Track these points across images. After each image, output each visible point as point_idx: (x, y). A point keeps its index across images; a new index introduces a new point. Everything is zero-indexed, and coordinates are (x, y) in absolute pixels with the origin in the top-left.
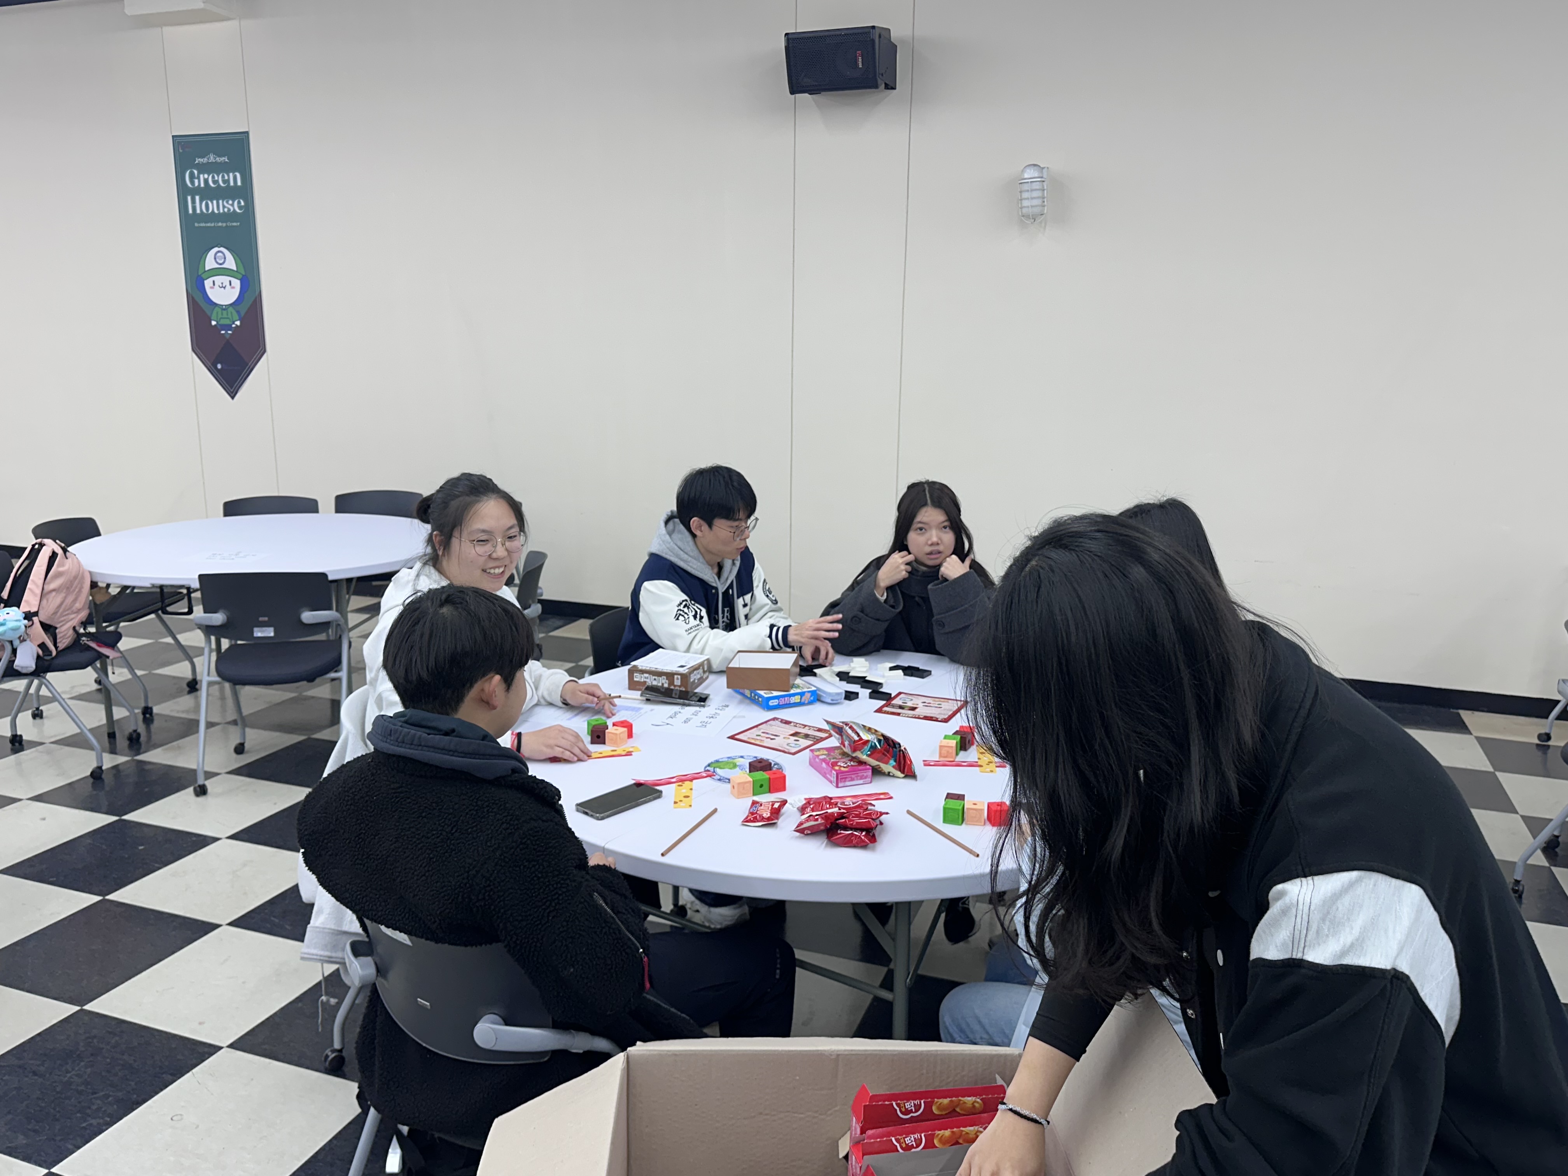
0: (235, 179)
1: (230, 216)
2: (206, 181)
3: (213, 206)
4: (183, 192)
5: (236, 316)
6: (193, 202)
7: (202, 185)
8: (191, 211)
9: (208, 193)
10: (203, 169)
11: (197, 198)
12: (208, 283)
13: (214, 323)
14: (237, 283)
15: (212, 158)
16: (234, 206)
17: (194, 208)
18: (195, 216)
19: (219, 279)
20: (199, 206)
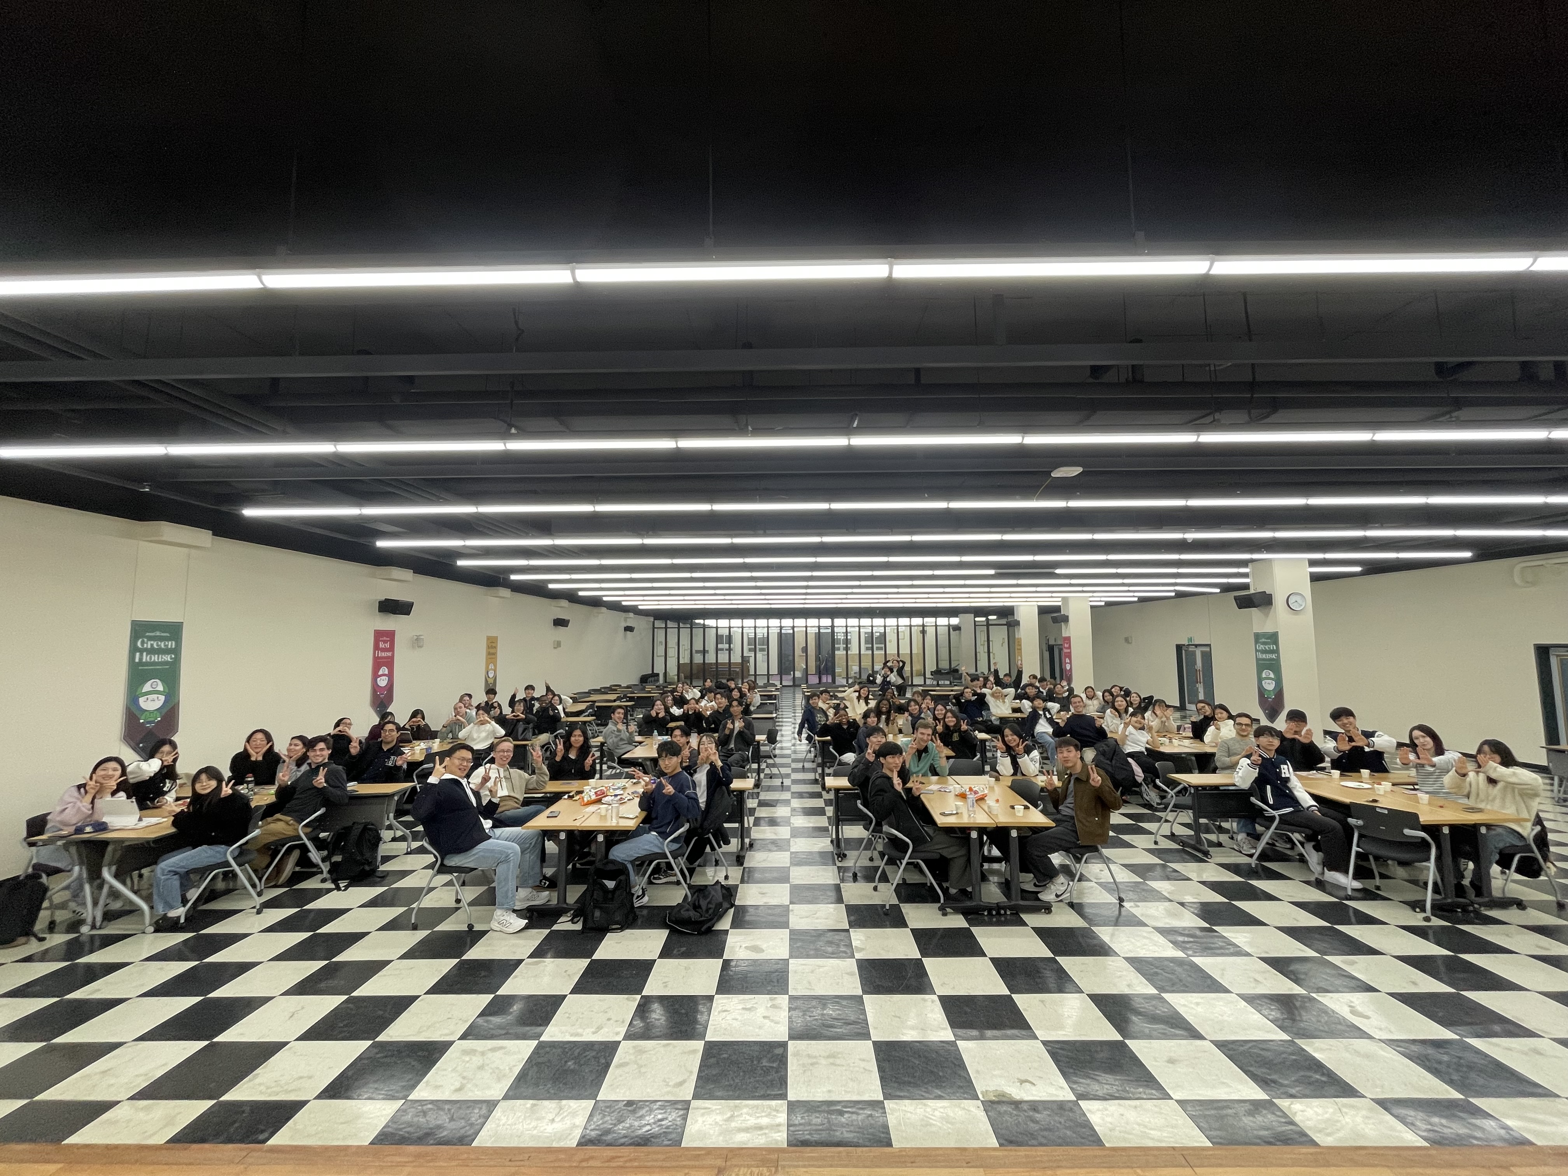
0: (171, 644)
1: (166, 663)
2: (152, 645)
3: (155, 658)
4: (133, 649)
5: (158, 714)
6: (141, 655)
7: (149, 647)
8: (137, 660)
9: (152, 651)
10: (150, 638)
11: (145, 654)
12: (141, 700)
13: (141, 721)
14: (162, 698)
15: (158, 634)
16: (168, 658)
17: (141, 659)
18: (141, 663)
19: (150, 697)
20: (146, 658)
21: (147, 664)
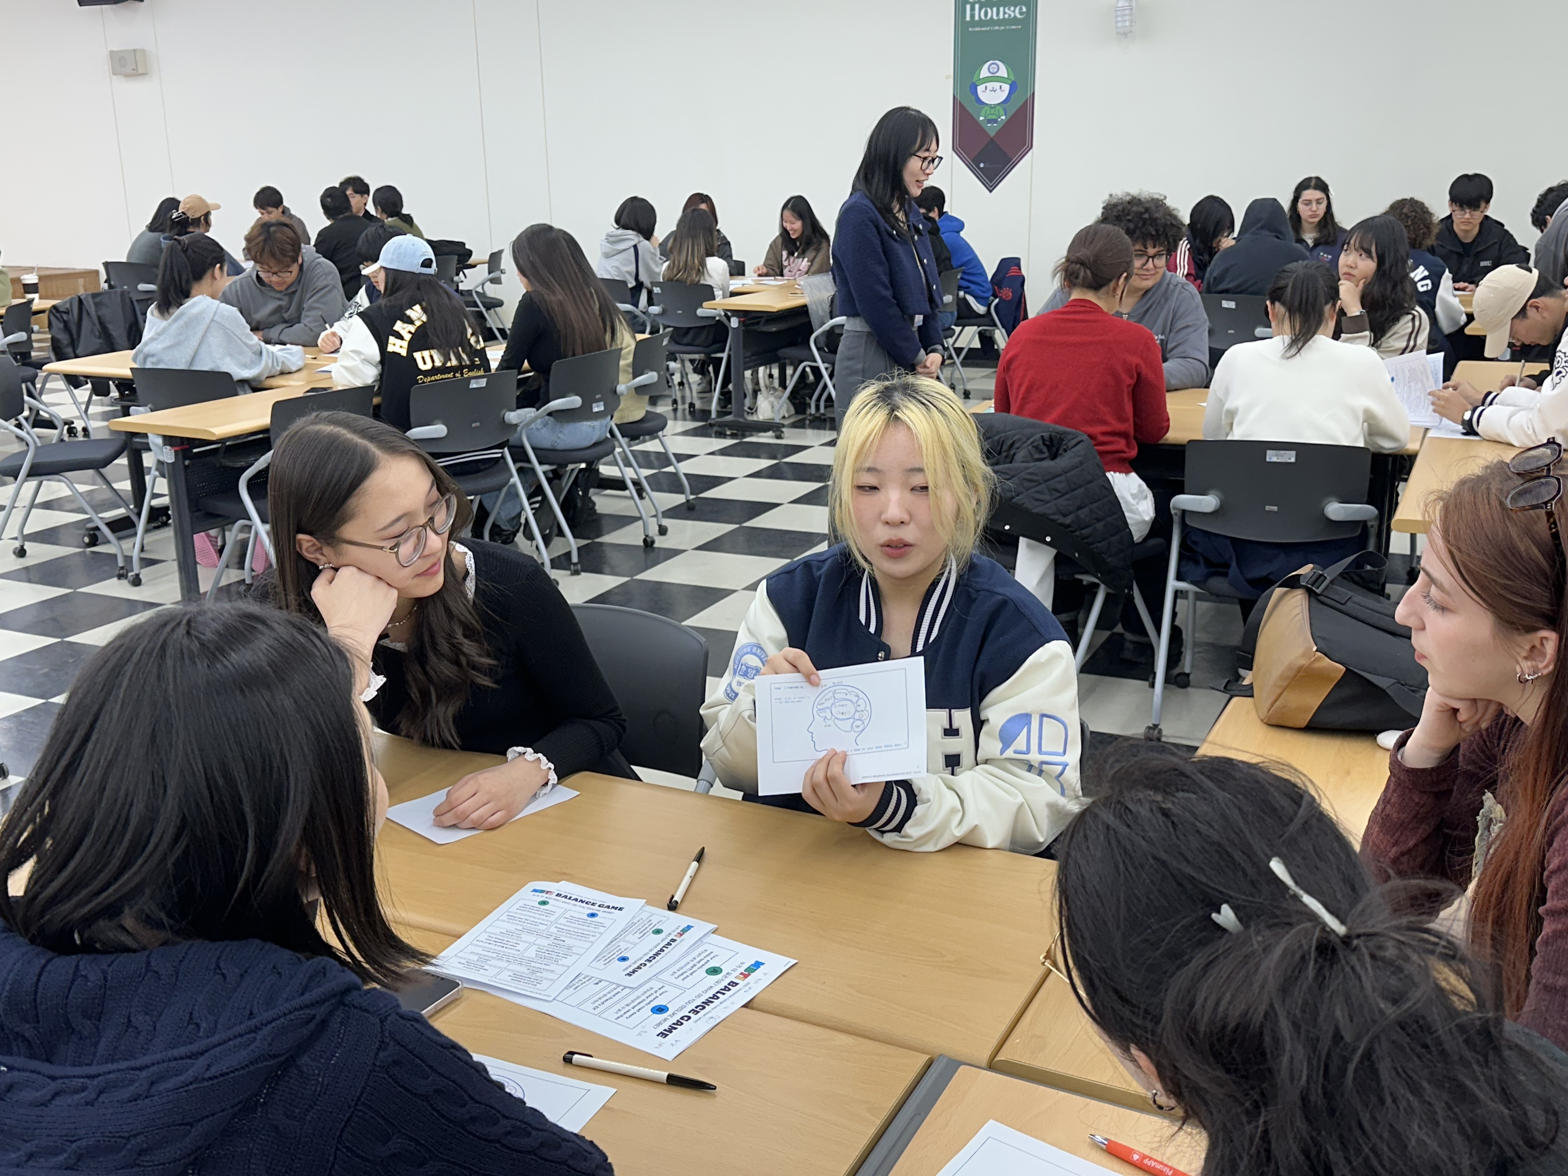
21: (981, 23)
